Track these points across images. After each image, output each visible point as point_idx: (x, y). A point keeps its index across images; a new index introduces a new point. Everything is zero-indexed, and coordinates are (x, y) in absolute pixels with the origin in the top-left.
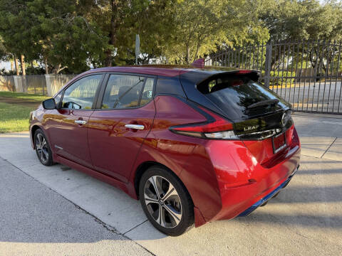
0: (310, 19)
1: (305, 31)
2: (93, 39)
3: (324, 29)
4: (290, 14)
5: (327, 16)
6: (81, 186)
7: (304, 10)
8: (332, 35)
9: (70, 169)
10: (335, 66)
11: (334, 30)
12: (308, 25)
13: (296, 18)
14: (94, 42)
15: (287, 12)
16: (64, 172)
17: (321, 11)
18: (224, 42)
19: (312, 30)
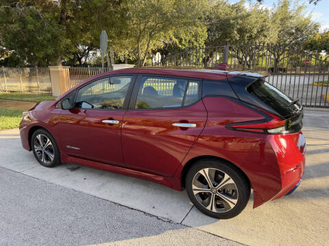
0: (240, 22)
1: (236, 32)
2: (49, 32)
3: (250, 31)
4: (222, 16)
5: (253, 20)
6: (103, 184)
7: (234, 14)
8: (257, 37)
9: (78, 168)
10: (256, 63)
11: (258, 32)
12: (238, 27)
13: (229, 20)
14: (49, 35)
15: (221, 14)
16: (74, 172)
17: (248, 15)
18: (171, 39)
19: (241, 31)
